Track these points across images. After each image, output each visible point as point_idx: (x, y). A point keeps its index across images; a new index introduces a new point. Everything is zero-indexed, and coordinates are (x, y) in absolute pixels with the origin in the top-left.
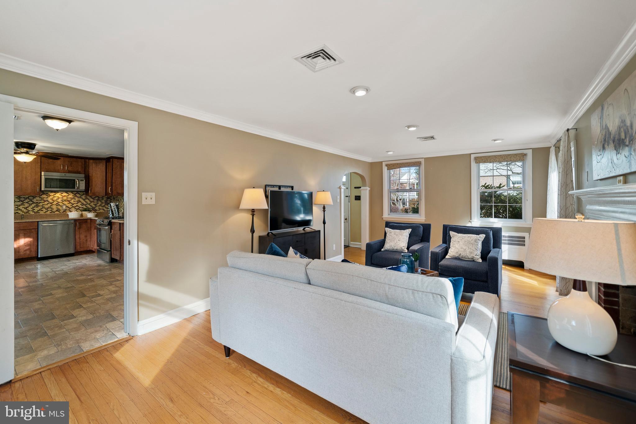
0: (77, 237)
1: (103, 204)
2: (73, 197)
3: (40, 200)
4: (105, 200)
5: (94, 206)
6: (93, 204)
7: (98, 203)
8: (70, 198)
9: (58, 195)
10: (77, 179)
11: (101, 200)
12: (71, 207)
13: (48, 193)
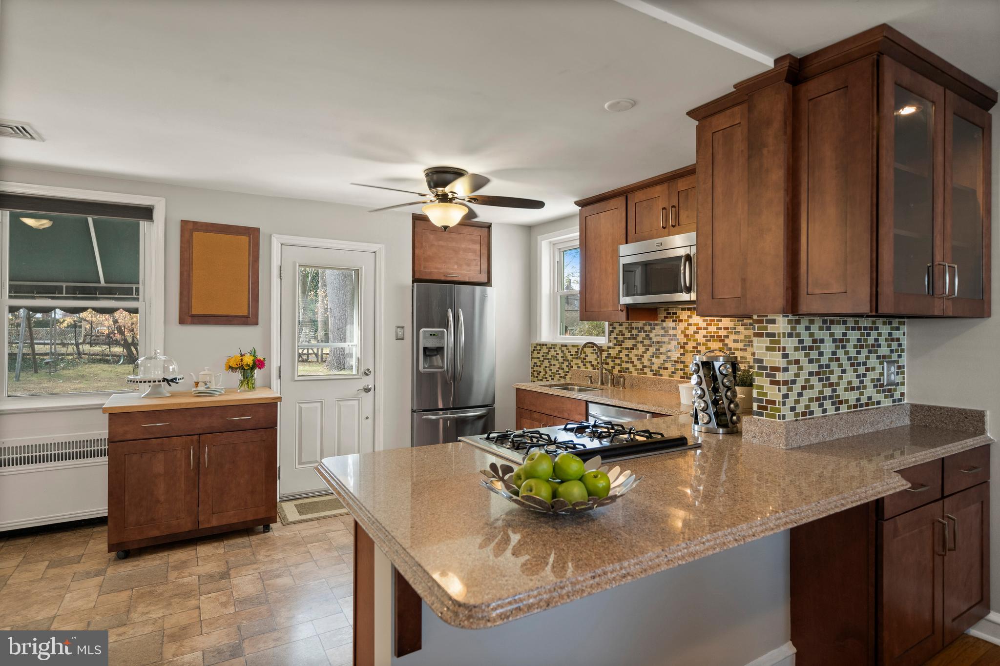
3: (662, 335)
9: (696, 318)
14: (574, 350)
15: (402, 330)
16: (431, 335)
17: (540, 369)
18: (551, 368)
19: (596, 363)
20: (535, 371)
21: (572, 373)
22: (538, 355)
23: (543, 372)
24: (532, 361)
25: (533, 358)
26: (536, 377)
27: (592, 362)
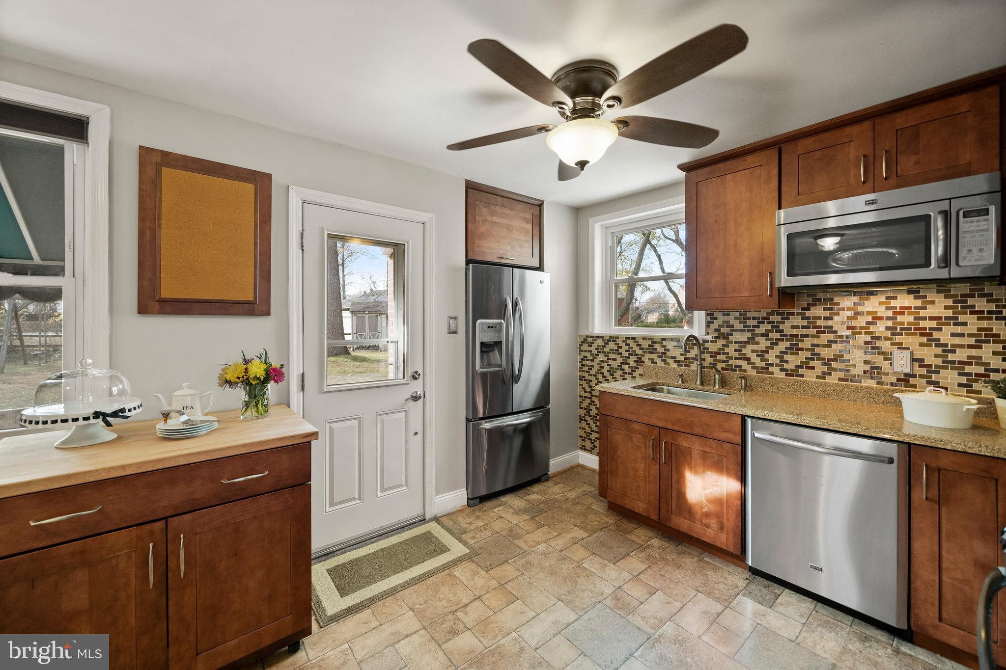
2: (950, 313)
3: (803, 327)
8: (931, 318)
10: (943, 212)
12: (939, 362)
13: (832, 299)
14: (645, 344)
15: (455, 322)
16: (489, 327)
17: (592, 363)
18: (610, 362)
19: (682, 358)
20: (584, 365)
21: (645, 369)
22: (590, 349)
23: (597, 367)
24: (580, 354)
25: (582, 351)
26: (587, 372)
27: (675, 358)
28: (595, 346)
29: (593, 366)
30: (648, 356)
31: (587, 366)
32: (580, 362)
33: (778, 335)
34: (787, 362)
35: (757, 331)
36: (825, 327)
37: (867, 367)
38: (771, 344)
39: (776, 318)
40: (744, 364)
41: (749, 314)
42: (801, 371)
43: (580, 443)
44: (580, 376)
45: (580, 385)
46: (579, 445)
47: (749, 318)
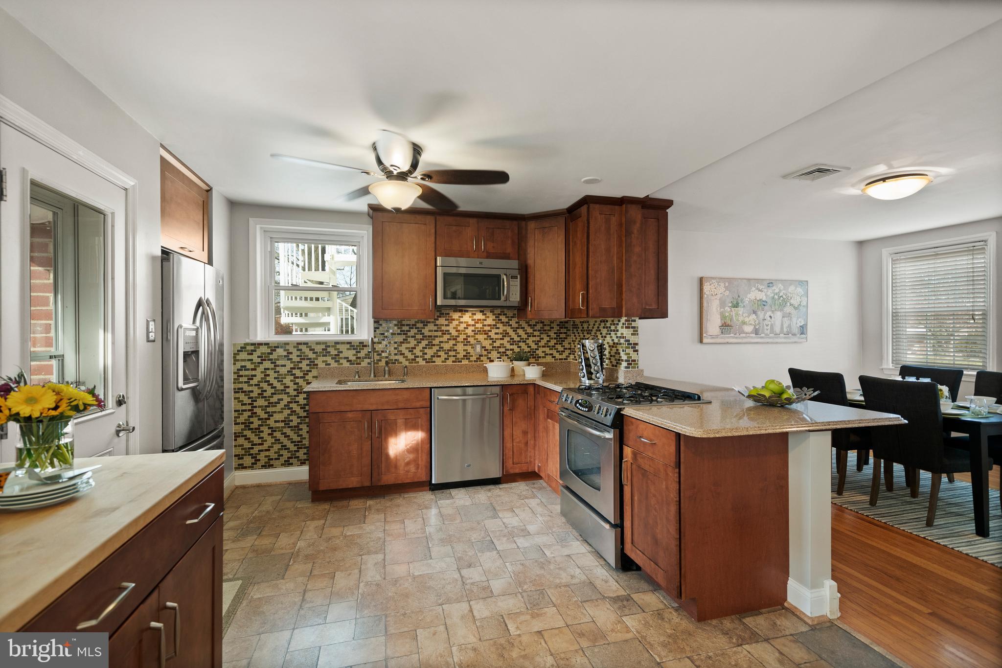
0: (507, 432)
1: (552, 343)
2: (494, 323)
3: (435, 331)
4: (555, 330)
5: (534, 346)
6: (533, 341)
7: (543, 339)
8: (489, 325)
9: (467, 318)
10: (505, 275)
11: (549, 330)
12: (491, 348)
13: (449, 314)
17: (254, 373)
18: (278, 369)
19: (354, 358)
20: (242, 376)
21: (320, 371)
22: (250, 357)
23: (259, 376)
24: (234, 364)
25: (238, 360)
26: (245, 382)
27: (348, 358)
28: (258, 353)
29: (255, 376)
30: (321, 359)
31: (246, 376)
32: (235, 373)
33: (420, 337)
34: (426, 354)
35: (409, 334)
36: (446, 331)
37: (465, 353)
38: (417, 342)
39: (420, 325)
40: (401, 358)
41: (404, 322)
42: (434, 359)
43: (235, 462)
44: (234, 389)
45: (235, 398)
46: (234, 465)
47: (404, 325)
